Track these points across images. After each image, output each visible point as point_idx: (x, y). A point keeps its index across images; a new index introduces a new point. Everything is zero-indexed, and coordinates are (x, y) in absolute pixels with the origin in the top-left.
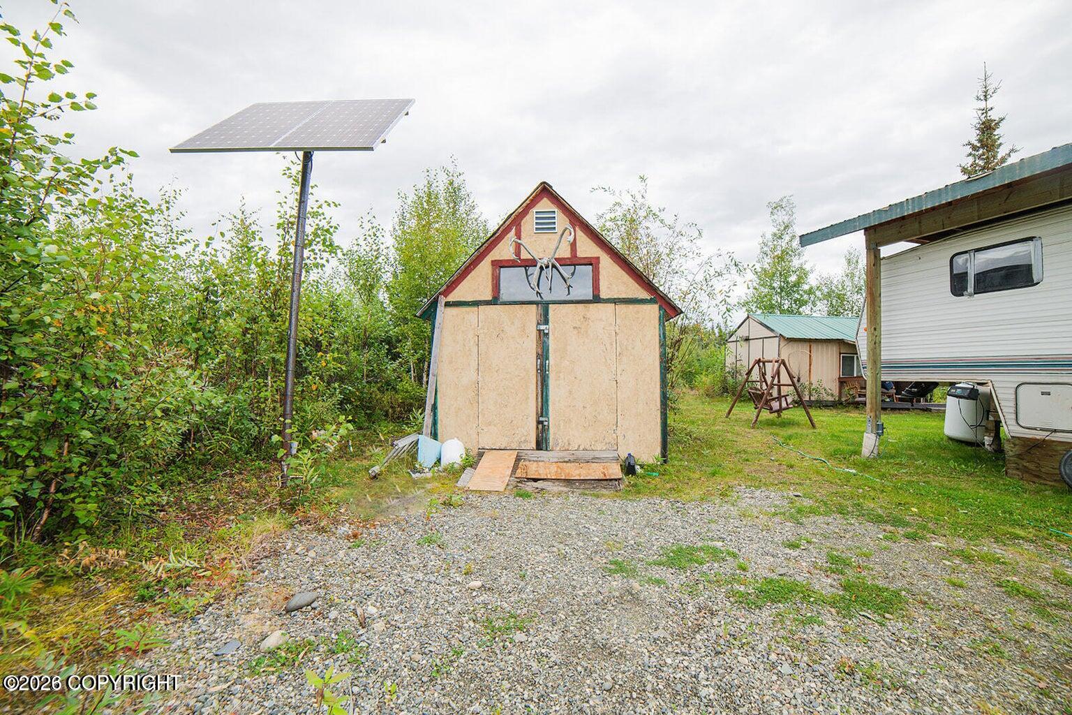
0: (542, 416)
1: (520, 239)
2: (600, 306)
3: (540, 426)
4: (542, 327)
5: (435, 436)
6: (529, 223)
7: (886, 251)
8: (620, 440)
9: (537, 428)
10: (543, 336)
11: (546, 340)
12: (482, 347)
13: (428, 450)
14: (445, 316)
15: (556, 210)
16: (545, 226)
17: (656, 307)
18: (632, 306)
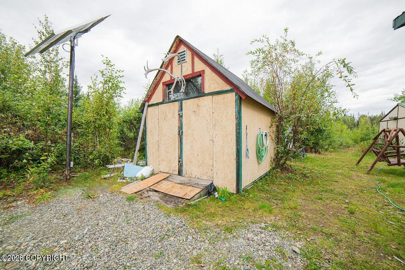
0: (180, 159)
1: (172, 72)
2: (205, 98)
4: (180, 113)
6: (176, 61)
8: (215, 175)
9: (179, 164)
10: (180, 117)
11: (181, 119)
12: (160, 124)
14: (148, 111)
15: (187, 50)
16: (182, 58)
17: (234, 94)
18: (221, 96)
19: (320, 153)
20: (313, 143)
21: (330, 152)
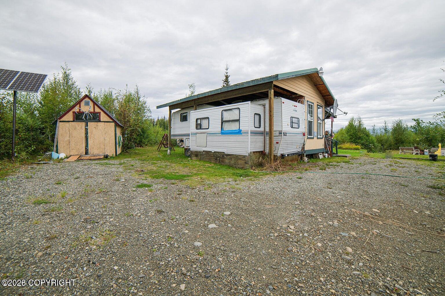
0: (86, 147)
1: (80, 108)
2: (100, 123)
3: (86, 149)
4: (86, 127)
5: (57, 152)
6: (83, 103)
7: (173, 111)
8: (106, 151)
9: (85, 150)
10: (86, 130)
12: (70, 132)
13: (55, 155)
14: (60, 125)
15: (90, 101)
16: (87, 104)
17: (114, 123)
18: (108, 123)
19: (143, 147)
20: (139, 141)
21: (148, 146)
